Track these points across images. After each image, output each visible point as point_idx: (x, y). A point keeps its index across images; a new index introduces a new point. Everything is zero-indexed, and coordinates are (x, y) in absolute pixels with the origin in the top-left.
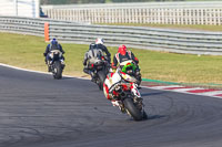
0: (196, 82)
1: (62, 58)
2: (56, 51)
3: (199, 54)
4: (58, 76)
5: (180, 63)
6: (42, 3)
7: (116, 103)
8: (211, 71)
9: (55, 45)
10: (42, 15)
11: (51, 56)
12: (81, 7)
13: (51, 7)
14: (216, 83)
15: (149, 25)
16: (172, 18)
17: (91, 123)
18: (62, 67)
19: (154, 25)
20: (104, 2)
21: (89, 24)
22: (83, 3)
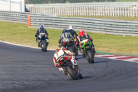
0: (122, 53)
1: (47, 38)
2: (43, 34)
3: (124, 35)
4: (45, 50)
5: (112, 40)
6: (26, 3)
7: (61, 69)
8: (131, 45)
9: (43, 30)
10: (26, 10)
11: (40, 37)
12: (50, 5)
13: (32, 5)
14: (134, 53)
15: (93, 17)
16: (107, 12)
17: (57, 78)
18: (47, 44)
19: (96, 17)
20: (65, 2)
21: (56, 16)
22: (52, 3)
